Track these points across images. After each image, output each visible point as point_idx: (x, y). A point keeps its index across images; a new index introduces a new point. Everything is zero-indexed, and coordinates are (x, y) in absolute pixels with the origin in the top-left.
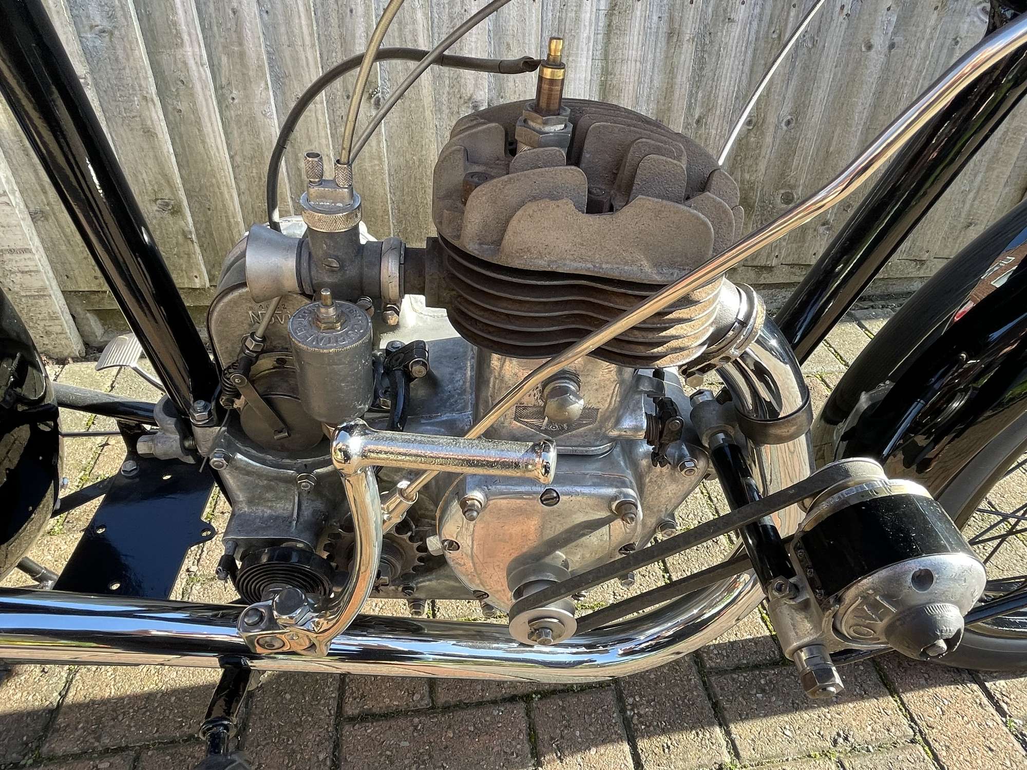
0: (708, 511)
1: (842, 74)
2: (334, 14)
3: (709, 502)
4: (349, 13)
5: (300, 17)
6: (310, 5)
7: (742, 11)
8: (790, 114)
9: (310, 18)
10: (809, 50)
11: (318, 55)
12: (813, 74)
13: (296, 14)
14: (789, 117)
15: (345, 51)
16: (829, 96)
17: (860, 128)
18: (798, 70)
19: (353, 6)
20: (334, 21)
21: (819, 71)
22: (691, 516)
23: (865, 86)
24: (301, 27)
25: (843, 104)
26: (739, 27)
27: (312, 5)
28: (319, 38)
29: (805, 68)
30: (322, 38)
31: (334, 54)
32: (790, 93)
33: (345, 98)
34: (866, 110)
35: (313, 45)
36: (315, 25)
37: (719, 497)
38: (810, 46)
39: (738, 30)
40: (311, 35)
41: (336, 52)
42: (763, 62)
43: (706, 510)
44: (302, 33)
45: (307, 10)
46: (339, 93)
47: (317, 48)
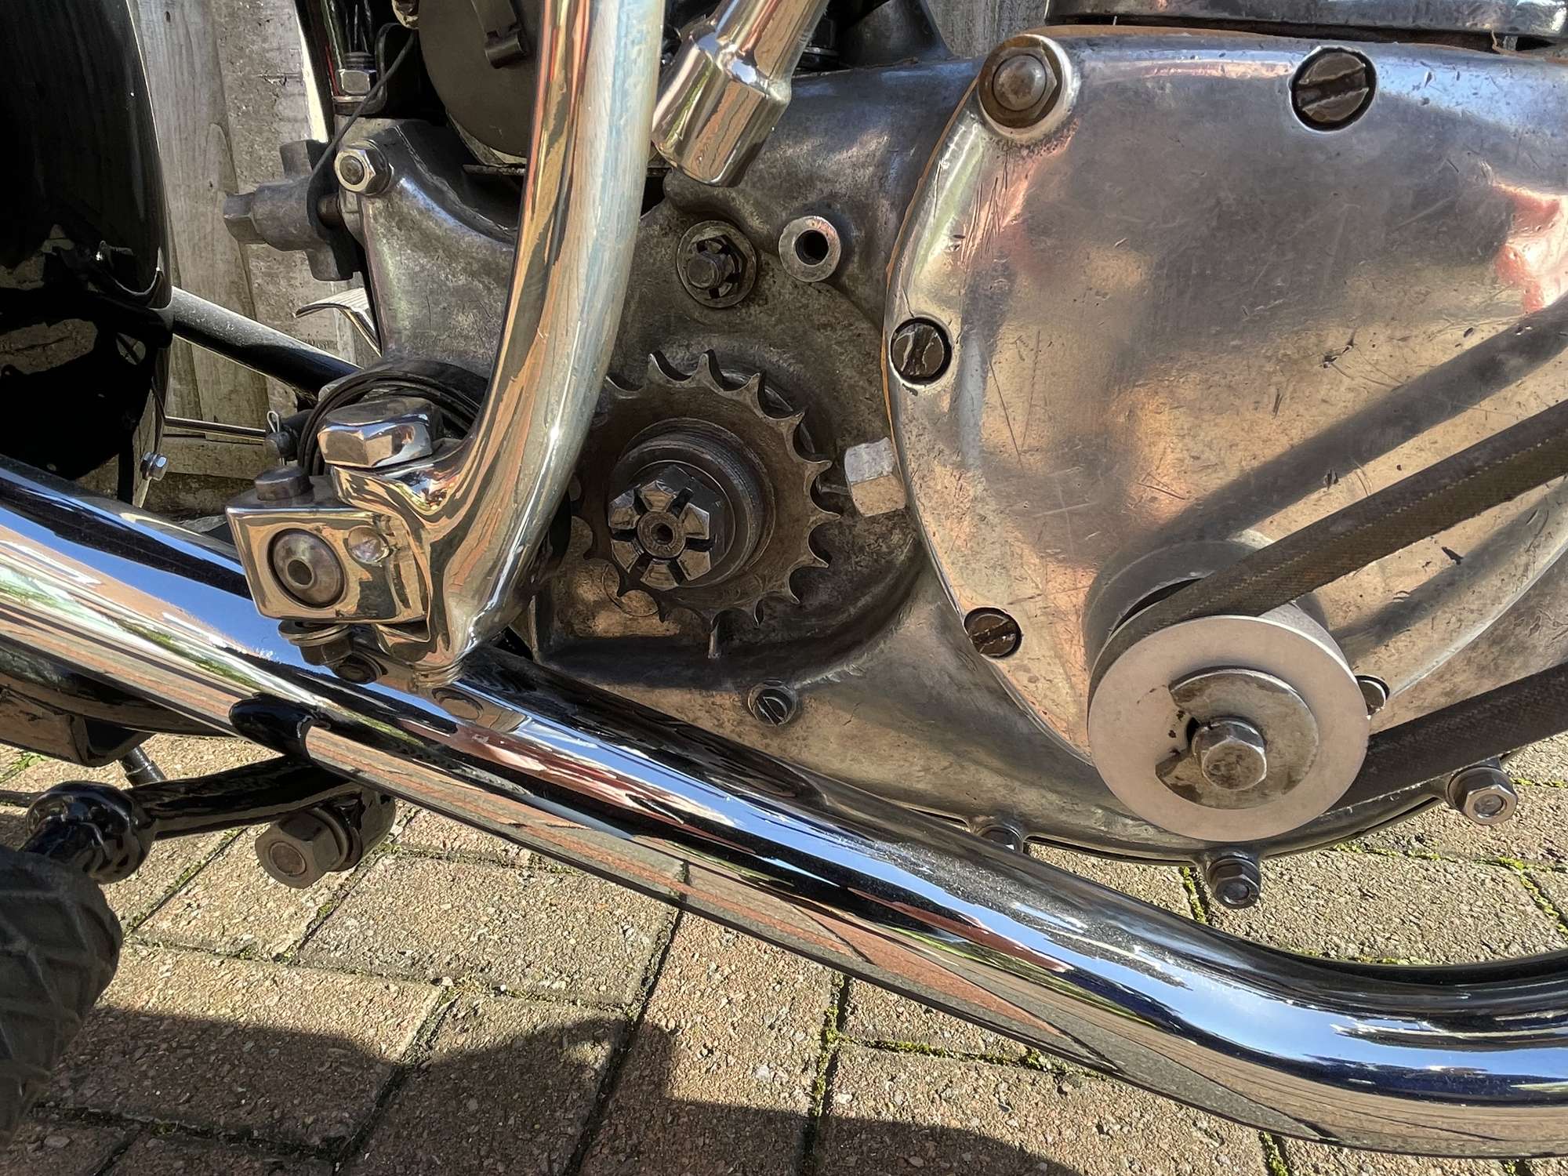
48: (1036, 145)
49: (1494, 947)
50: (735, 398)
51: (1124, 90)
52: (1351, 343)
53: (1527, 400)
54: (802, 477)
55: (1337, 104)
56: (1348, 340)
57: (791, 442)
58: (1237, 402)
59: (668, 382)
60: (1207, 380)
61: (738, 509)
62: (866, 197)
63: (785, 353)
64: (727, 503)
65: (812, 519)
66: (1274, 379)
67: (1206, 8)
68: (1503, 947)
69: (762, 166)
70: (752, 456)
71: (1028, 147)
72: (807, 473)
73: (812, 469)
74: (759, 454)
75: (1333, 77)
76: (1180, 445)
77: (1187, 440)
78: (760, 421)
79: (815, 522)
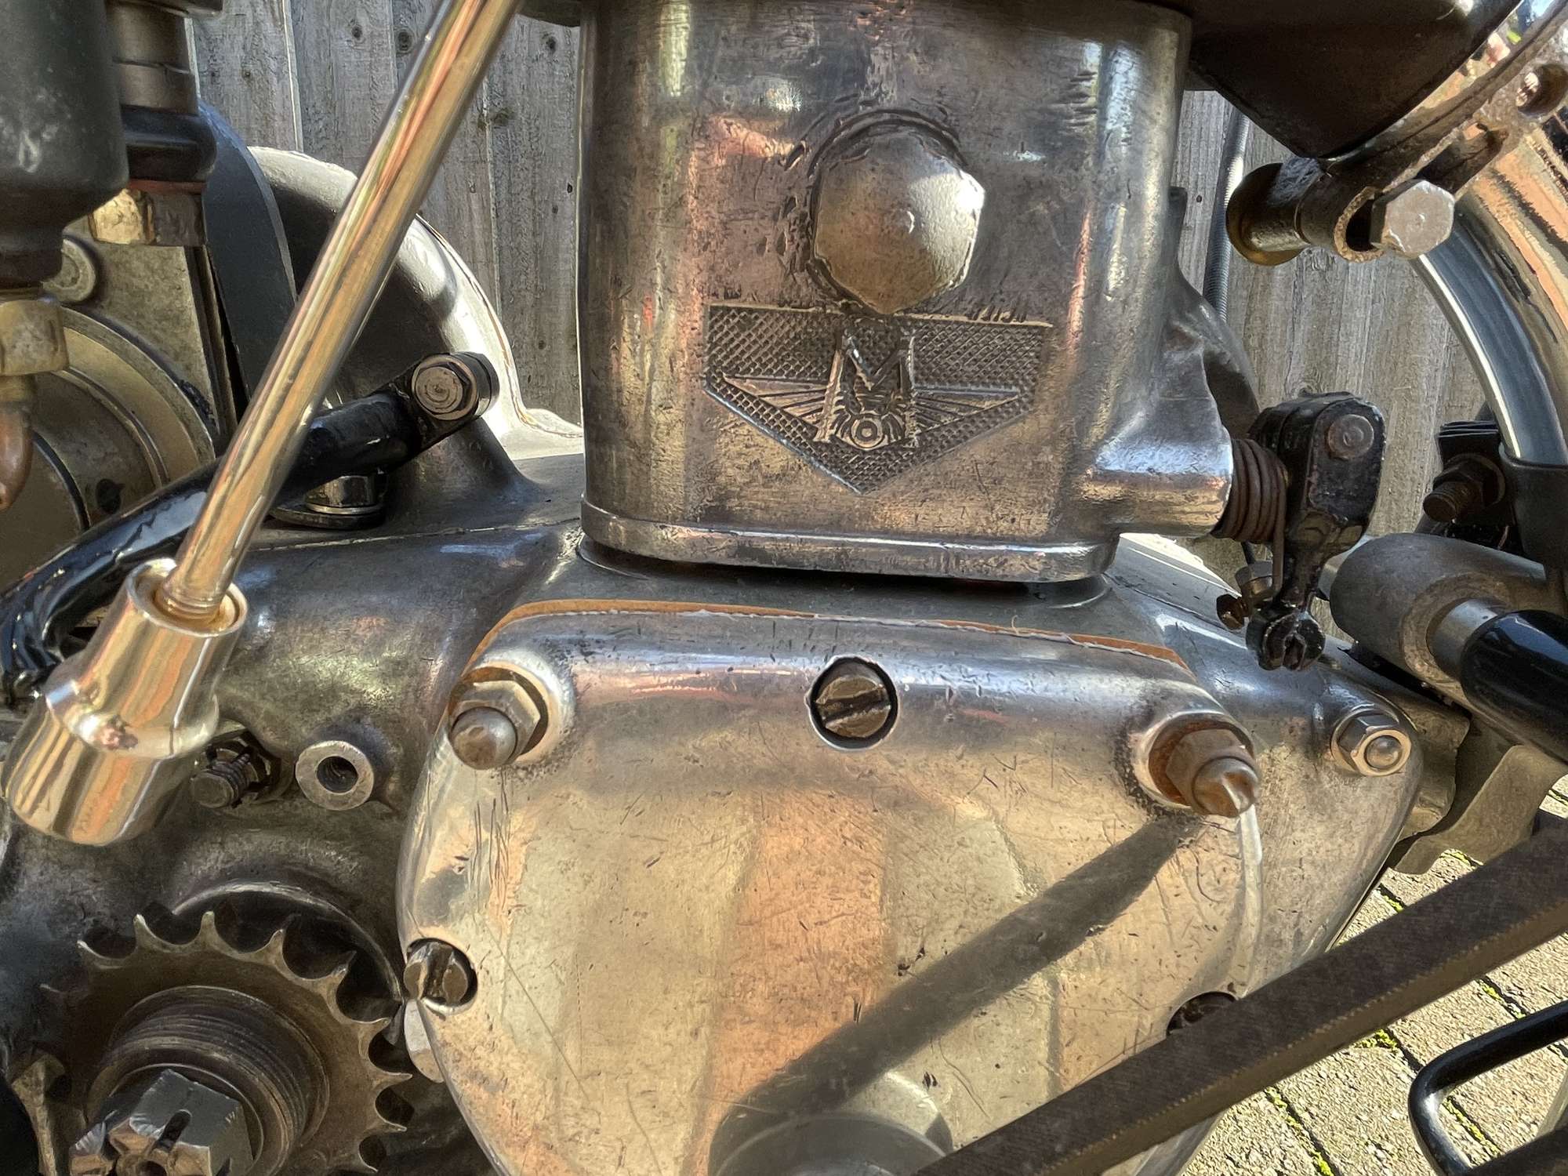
0: (1295, 1143)
1: (1385, 314)
2: (527, 217)
3: (1293, 1122)
4: (551, 213)
5: (471, 218)
6: (488, 200)
7: (1199, 212)
8: (1304, 380)
9: (486, 220)
10: (1322, 273)
11: (497, 278)
12: (1334, 312)
13: (466, 213)
14: (1305, 385)
15: (542, 271)
16: (1368, 350)
17: (1435, 402)
18: (1308, 304)
19: (559, 203)
20: (526, 225)
21: (1344, 306)
22: (1255, 1156)
23: (1428, 332)
24: (472, 234)
25: (1396, 364)
26: (1197, 237)
27: (492, 200)
28: (500, 253)
29: (1320, 302)
30: (506, 253)
31: (523, 277)
32: (1299, 345)
33: (537, 347)
34: (1439, 374)
35: (489, 262)
36: (494, 231)
37: (1314, 1110)
38: (1323, 267)
39: (1196, 241)
40: (488, 244)
41: (526, 274)
42: (1245, 293)
43: (1291, 1142)
44: (473, 242)
45: (483, 207)
46: (527, 339)
47: (496, 266)
48: (534, 766)
49: (1236, 1159)
50: (254, 961)
51: (627, 709)
52: (922, 951)
53: (1112, 996)
54: (355, 1040)
55: (861, 722)
56: (919, 948)
57: (334, 1002)
58: (813, 1014)
59: (164, 947)
60: (777, 994)
61: (262, 1108)
62: (402, 710)
63: (345, 845)
64: (246, 1109)
65: (375, 1083)
66: (849, 989)
67: (734, 557)
68: (1244, 1158)
69: (271, 675)
70: (286, 1024)
71: (524, 769)
72: (360, 1036)
73: (365, 1030)
74: (295, 1020)
75: (851, 696)
76: (761, 1060)
77: (767, 1054)
78: (290, 984)
79: (378, 1086)
